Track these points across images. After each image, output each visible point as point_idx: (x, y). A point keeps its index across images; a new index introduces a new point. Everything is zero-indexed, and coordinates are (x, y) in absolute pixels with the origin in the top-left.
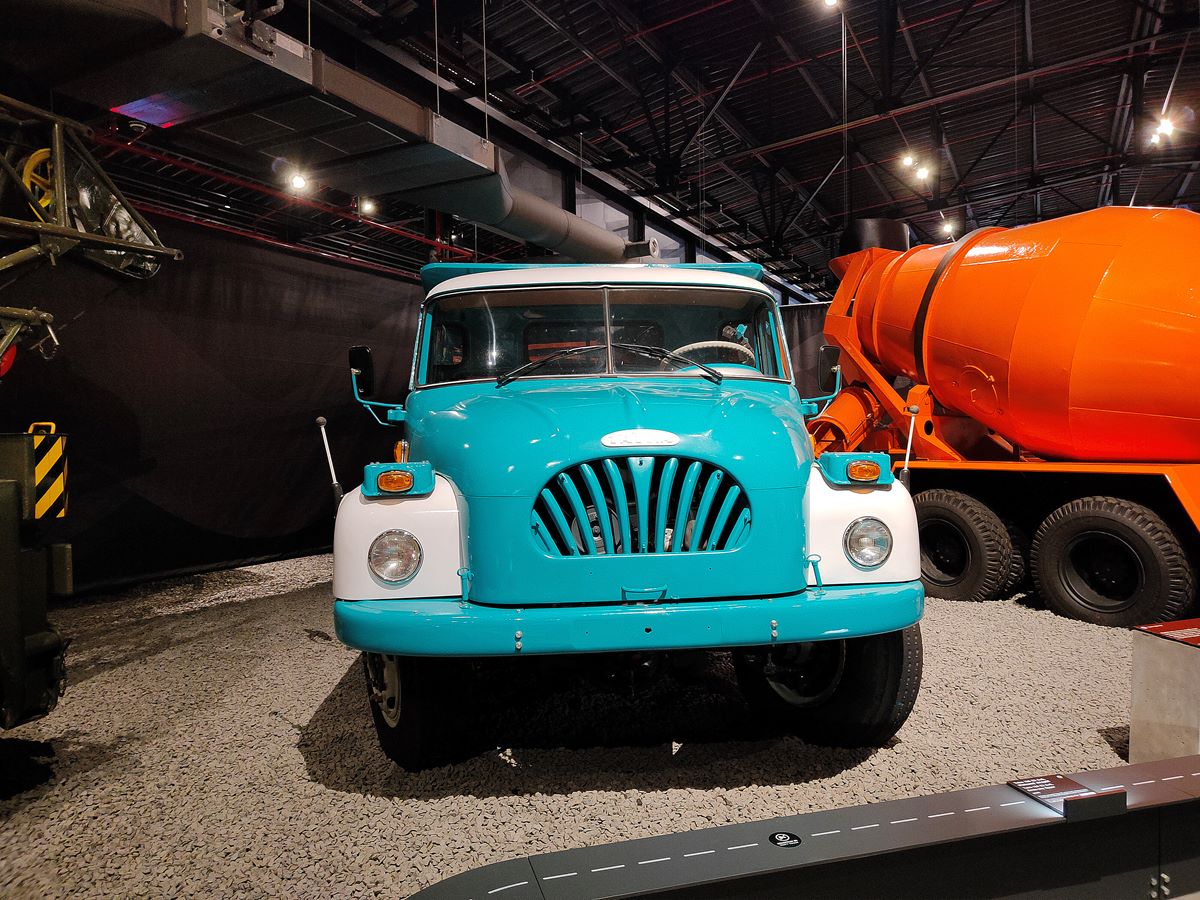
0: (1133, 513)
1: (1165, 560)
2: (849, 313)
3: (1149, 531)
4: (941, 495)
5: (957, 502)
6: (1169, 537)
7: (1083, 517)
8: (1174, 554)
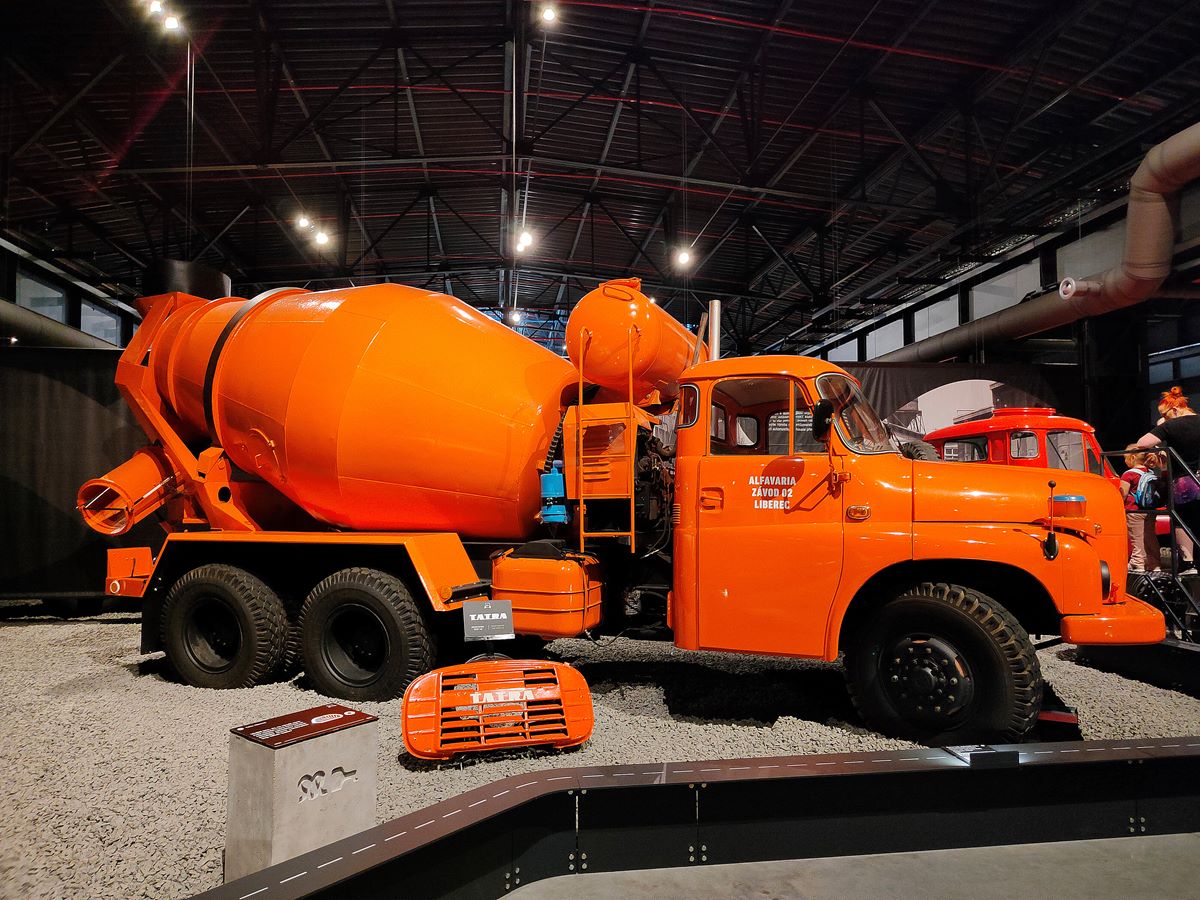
0: (381, 584)
1: (404, 629)
2: (145, 362)
3: (392, 601)
4: (214, 570)
5: (229, 577)
6: (408, 606)
7: (339, 590)
8: (414, 622)
